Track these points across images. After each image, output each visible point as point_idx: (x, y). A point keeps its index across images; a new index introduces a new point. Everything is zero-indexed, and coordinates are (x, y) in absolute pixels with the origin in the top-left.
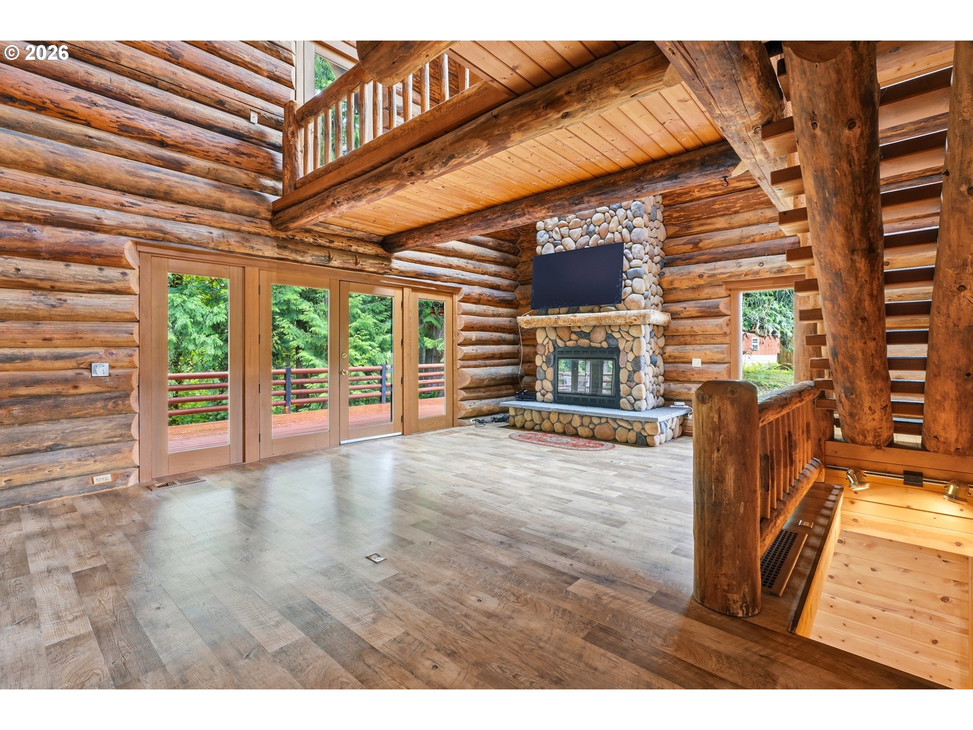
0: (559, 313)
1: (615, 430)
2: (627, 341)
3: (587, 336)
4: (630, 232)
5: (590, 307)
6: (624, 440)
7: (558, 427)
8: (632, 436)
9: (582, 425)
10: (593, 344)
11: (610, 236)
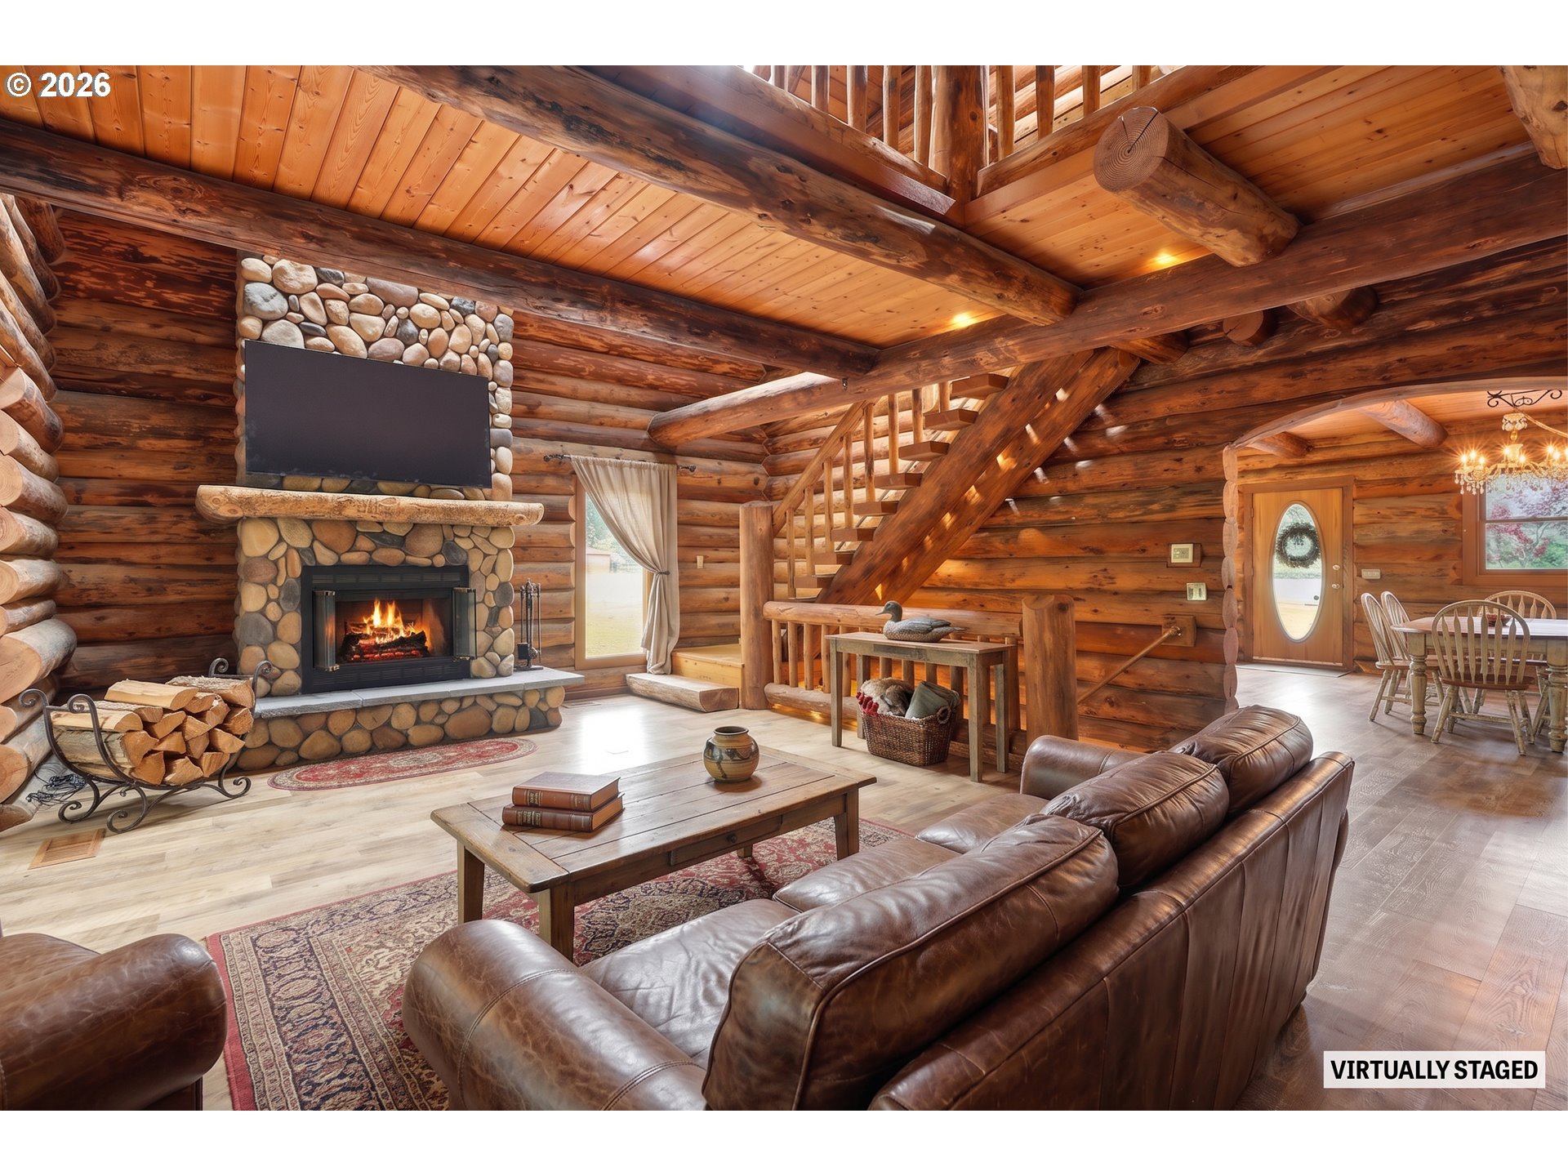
0: (320, 489)
1: (491, 714)
2: (486, 555)
3: (401, 542)
4: (493, 364)
5: (408, 487)
6: (510, 727)
7: (357, 740)
8: (523, 719)
9: (418, 722)
10: (411, 559)
11: (450, 356)
